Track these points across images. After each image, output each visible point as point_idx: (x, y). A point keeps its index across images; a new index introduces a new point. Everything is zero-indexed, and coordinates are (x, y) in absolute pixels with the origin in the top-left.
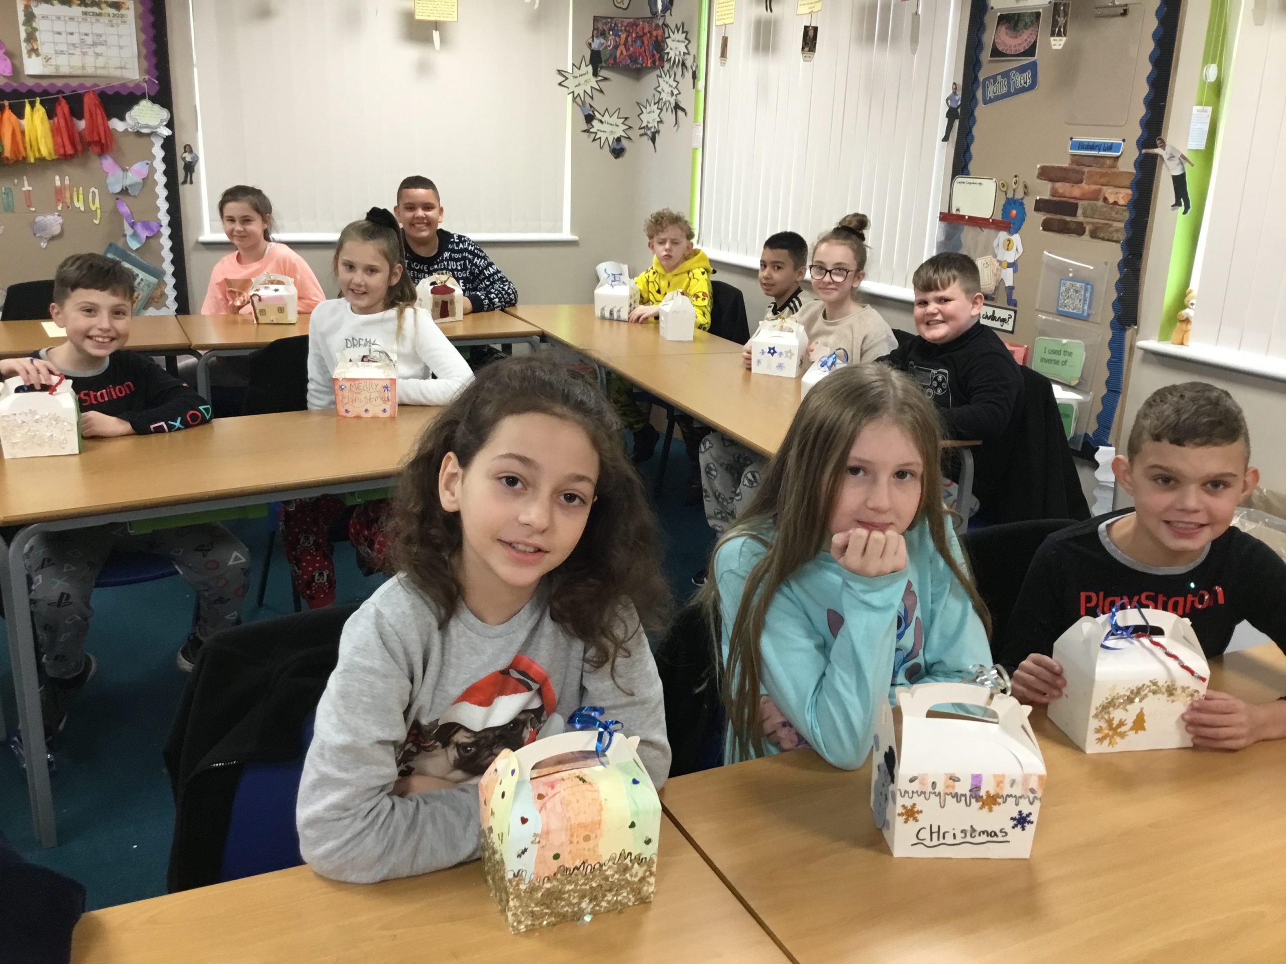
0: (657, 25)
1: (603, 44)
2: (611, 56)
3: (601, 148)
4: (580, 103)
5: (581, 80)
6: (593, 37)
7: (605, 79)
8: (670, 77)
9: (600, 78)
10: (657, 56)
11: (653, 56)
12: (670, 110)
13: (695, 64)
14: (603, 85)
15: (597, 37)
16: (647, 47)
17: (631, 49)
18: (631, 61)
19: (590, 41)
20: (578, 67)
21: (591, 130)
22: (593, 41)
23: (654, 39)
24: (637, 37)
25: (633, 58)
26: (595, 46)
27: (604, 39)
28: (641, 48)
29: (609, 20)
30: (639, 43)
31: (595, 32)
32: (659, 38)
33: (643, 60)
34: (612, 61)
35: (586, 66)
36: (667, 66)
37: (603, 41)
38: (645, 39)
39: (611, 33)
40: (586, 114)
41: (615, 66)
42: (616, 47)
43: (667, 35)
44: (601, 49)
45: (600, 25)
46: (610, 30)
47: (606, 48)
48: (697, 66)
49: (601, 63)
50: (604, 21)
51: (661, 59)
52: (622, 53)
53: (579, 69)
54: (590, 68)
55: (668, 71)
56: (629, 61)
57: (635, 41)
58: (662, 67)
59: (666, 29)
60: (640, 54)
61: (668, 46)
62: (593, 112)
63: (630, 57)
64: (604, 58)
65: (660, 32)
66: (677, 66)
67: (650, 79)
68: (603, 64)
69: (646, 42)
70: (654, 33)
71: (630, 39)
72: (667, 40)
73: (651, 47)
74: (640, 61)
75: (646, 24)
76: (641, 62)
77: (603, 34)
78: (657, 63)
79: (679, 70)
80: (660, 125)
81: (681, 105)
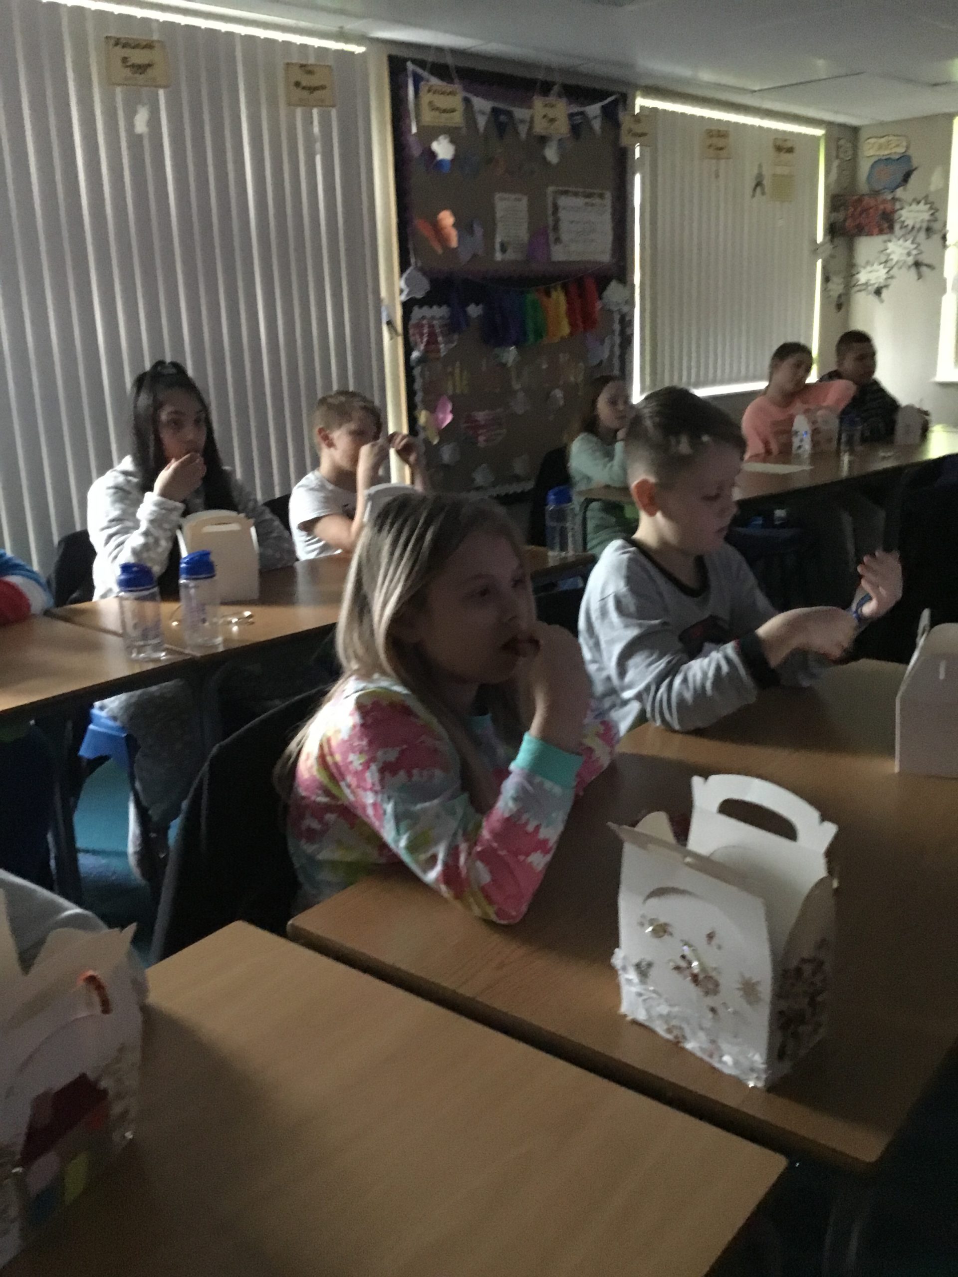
0: (885, 201)
2: (843, 226)
3: (832, 304)
6: (832, 212)
7: (836, 245)
8: (905, 241)
10: (886, 225)
11: (881, 225)
12: (905, 267)
14: (836, 251)
16: (872, 218)
20: (824, 237)
21: (829, 289)
22: (832, 215)
23: (883, 211)
30: (864, 215)
32: (889, 210)
34: (843, 230)
35: (828, 236)
36: (901, 232)
38: (871, 212)
39: (843, 208)
41: (844, 235)
42: (846, 219)
43: (899, 207)
44: (837, 221)
45: (837, 201)
51: (892, 226)
55: (903, 236)
57: (861, 214)
58: (894, 233)
59: (898, 203)
60: (866, 224)
61: (901, 216)
63: (857, 227)
65: (889, 205)
66: (918, 231)
67: (875, 242)
68: (836, 233)
69: (872, 214)
70: (882, 207)
72: (900, 211)
75: (872, 199)
78: (886, 231)
79: (922, 235)
80: (890, 281)
81: (926, 261)
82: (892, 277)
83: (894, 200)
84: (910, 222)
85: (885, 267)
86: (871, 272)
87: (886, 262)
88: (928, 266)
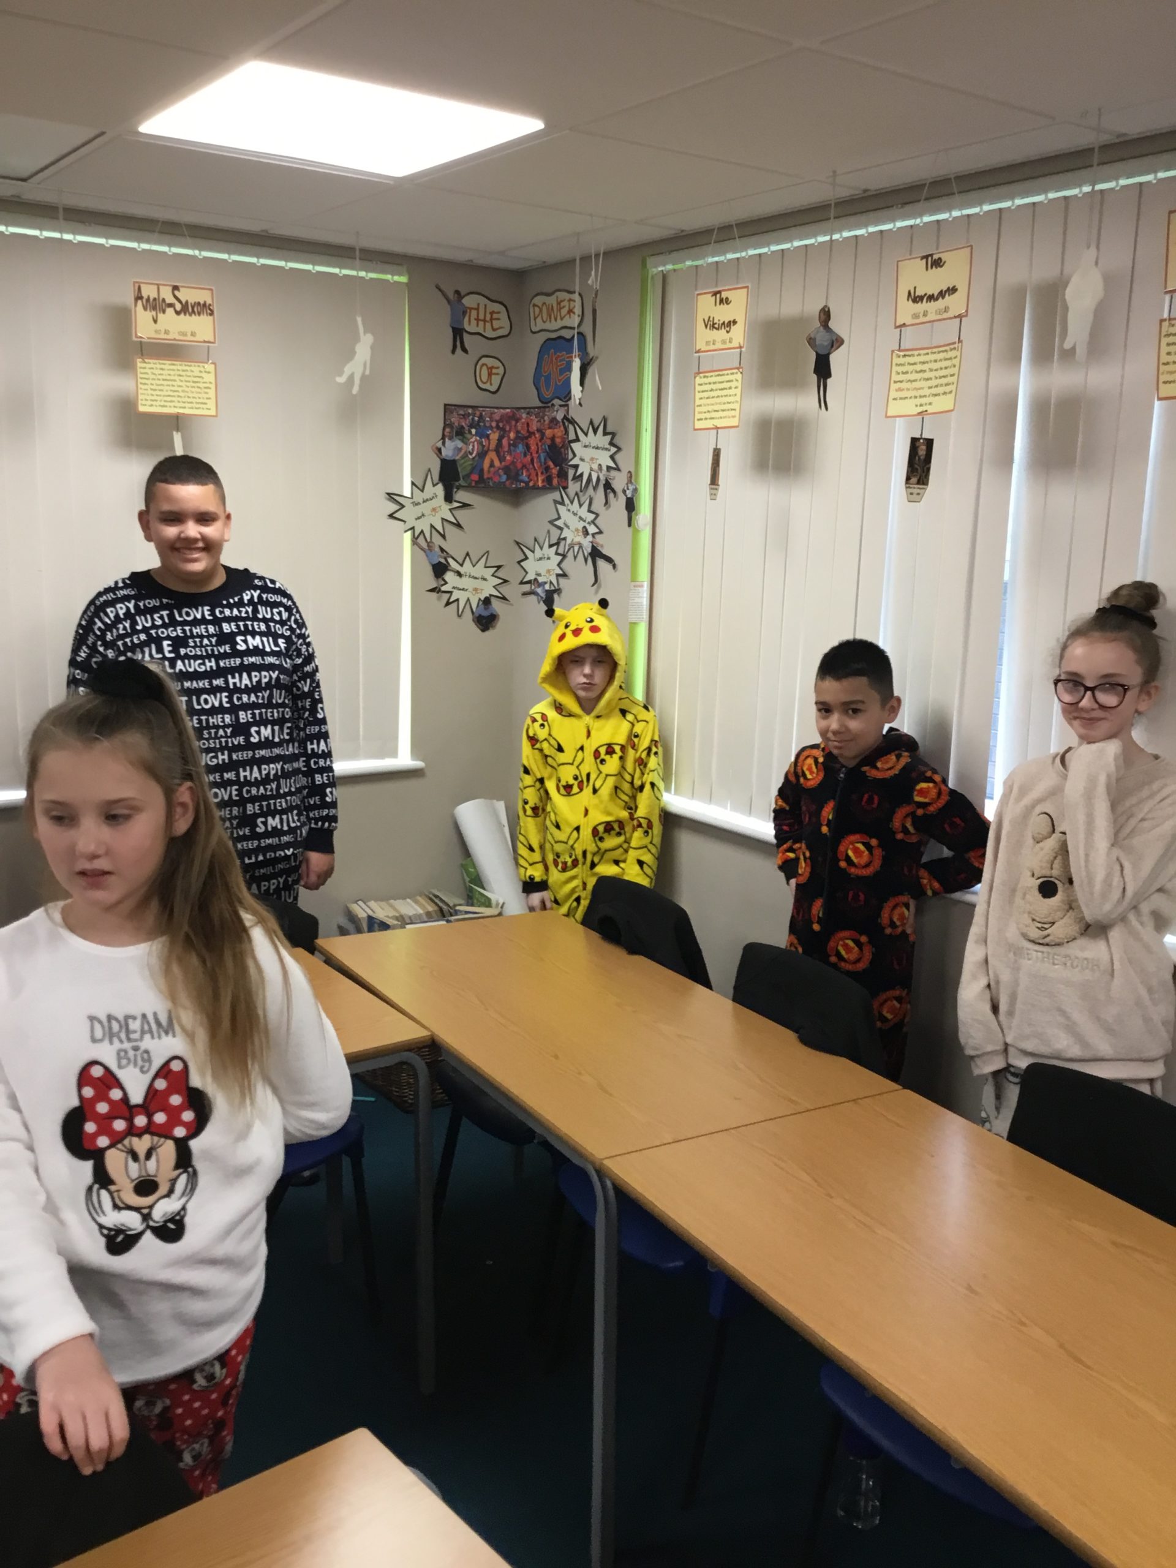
0: (553, 420)
1: (460, 450)
2: (473, 469)
3: (459, 616)
4: (424, 545)
5: (426, 508)
6: (443, 438)
7: (465, 505)
8: (581, 505)
9: (456, 505)
10: (555, 471)
11: (547, 469)
12: (580, 557)
13: (631, 487)
14: (462, 516)
15: (451, 438)
16: (535, 455)
17: (508, 458)
18: (508, 479)
19: (440, 444)
20: (420, 486)
21: (443, 588)
22: (444, 444)
23: (549, 442)
24: (517, 438)
25: (511, 472)
26: (448, 452)
27: (463, 441)
28: (525, 455)
29: (470, 411)
30: (521, 448)
31: (448, 430)
32: (558, 440)
33: (529, 476)
34: (475, 477)
35: (434, 485)
36: (573, 487)
37: (460, 444)
38: (532, 442)
39: (473, 431)
40: (436, 562)
41: (482, 485)
42: (482, 455)
43: (572, 436)
44: (457, 458)
45: (454, 419)
46: (471, 426)
47: (465, 456)
48: (636, 490)
49: (458, 479)
50: (462, 412)
51: (563, 475)
52: (492, 465)
53: (422, 491)
54: (440, 490)
55: (577, 494)
56: (504, 478)
57: (515, 445)
58: (565, 488)
59: (571, 428)
60: (524, 466)
61: (575, 455)
62: (446, 559)
63: (507, 470)
64: (462, 472)
65: (559, 432)
66: (595, 488)
67: (542, 505)
68: (462, 482)
69: (533, 448)
70: (548, 433)
71: (505, 442)
72: (573, 445)
73: (543, 456)
74: (524, 476)
75: (533, 417)
76: (526, 479)
77: (460, 433)
78: (555, 481)
79: (600, 495)
80: (561, 580)
81: (605, 552)
82: (564, 575)
83: (569, 420)
84: (584, 469)
85: (557, 554)
86: (540, 559)
87: (558, 544)
88: (609, 560)
